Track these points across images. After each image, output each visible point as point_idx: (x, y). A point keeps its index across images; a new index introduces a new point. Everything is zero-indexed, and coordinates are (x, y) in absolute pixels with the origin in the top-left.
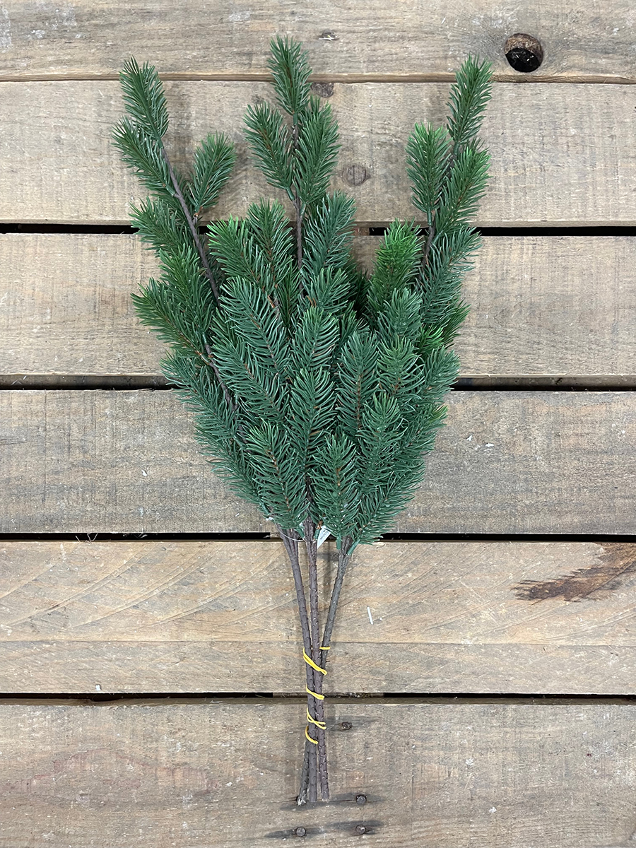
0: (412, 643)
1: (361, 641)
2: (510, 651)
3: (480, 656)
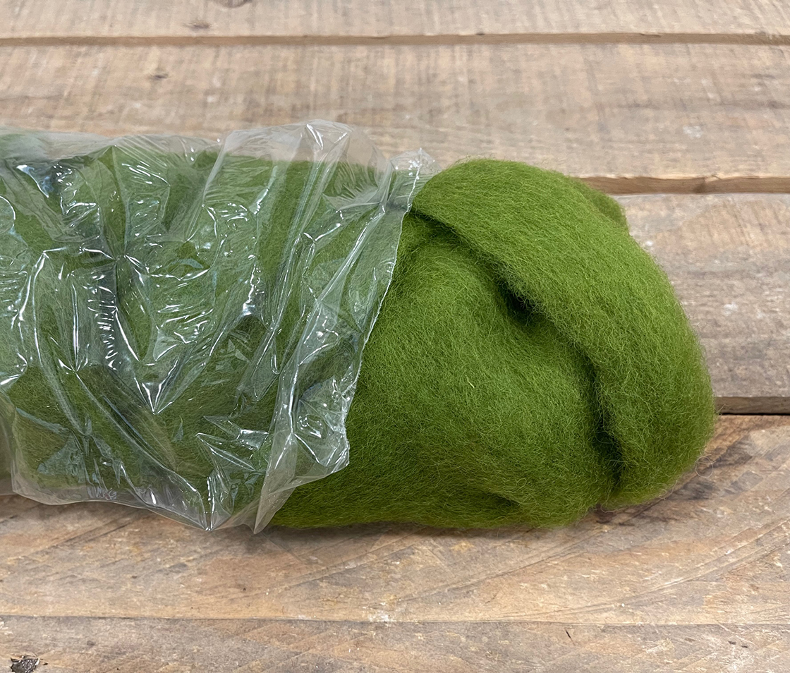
0: (250, 620)
1: (133, 613)
2: (485, 639)
3: (413, 653)
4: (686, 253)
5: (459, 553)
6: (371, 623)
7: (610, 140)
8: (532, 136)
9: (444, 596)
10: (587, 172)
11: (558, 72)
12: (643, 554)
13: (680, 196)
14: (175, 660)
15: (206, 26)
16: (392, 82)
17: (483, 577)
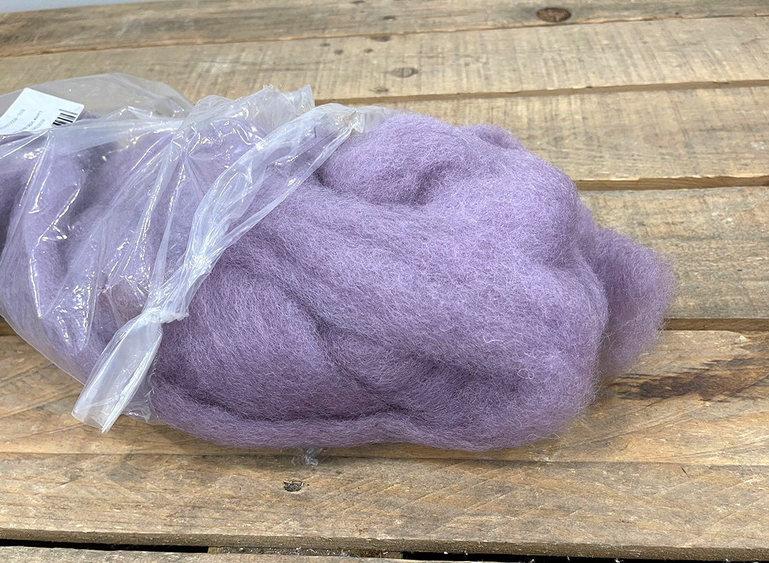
2: (621, 473)
3: (569, 481)
4: (758, 225)
5: (597, 418)
6: (536, 462)
7: (694, 153)
8: (634, 152)
9: (589, 445)
10: (677, 174)
11: (650, 109)
12: (738, 420)
13: (751, 188)
14: (398, 483)
15: (387, 90)
16: (525, 120)
17: (617, 434)
